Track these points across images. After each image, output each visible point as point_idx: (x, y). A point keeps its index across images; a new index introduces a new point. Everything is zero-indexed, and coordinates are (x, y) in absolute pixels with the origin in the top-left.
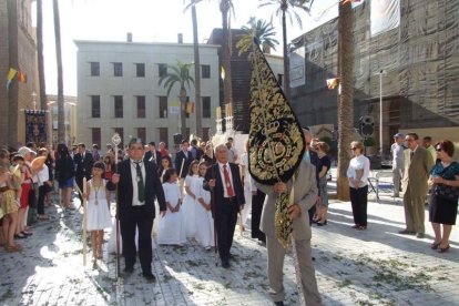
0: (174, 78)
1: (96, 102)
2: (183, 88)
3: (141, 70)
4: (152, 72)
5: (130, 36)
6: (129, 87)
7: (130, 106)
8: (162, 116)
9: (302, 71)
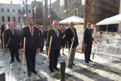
0: (21, 13)
1: (3, 18)
3: (14, 11)
4: (17, 11)
5: (11, 2)
7: (11, 19)
8: (19, 21)
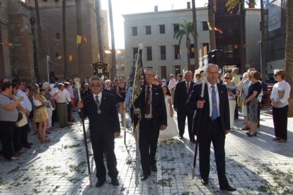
0: (183, 32)
2: (188, 39)
3: (162, 29)
4: (169, 29)
5: (156, 8)
6: (156, 41)
7: (156, 53)
8: (176, 58)
9: (278, 18)
